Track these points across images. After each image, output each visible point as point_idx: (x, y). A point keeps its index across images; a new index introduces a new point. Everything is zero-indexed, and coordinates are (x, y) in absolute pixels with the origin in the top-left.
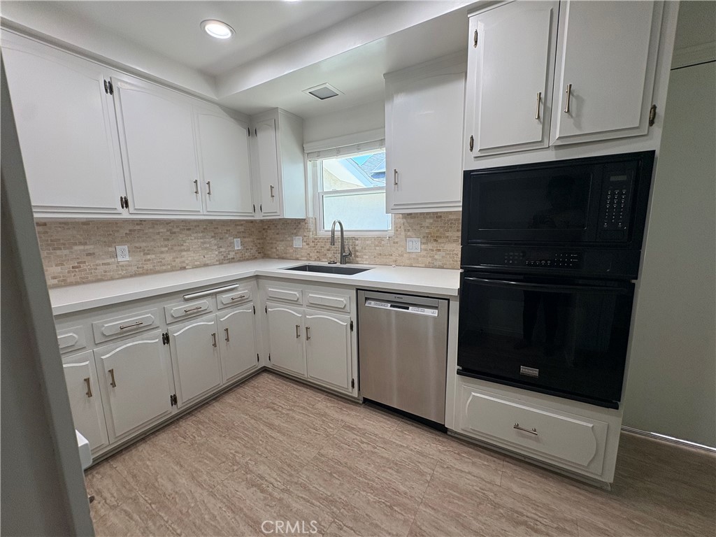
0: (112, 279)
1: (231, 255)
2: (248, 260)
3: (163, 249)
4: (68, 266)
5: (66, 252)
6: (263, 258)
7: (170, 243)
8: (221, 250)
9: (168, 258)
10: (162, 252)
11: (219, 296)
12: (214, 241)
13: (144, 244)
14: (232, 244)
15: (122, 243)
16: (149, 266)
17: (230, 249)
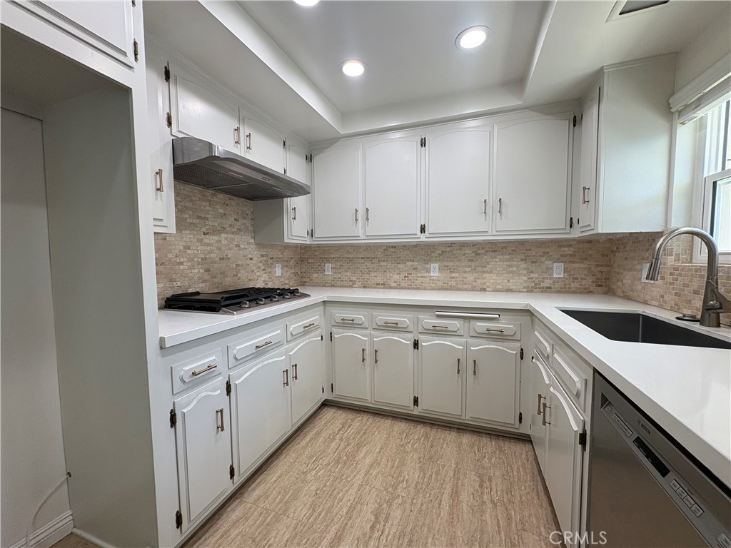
0: (425, 289)
1: (547, 283)
2: (574, 292)
3: (467, 269)
4: (402, 275)
5: (402, 266)
6: (606, 293)
7: (473, 264)
8: (532, 275)
9: (470, 277)
10: (465, 272)
11: (472, 322)
12: (523, 265)
13: (451, 264)
14: (550, 269)
15: (435, 261)
16: (453, 283)
17: (545, 275)
